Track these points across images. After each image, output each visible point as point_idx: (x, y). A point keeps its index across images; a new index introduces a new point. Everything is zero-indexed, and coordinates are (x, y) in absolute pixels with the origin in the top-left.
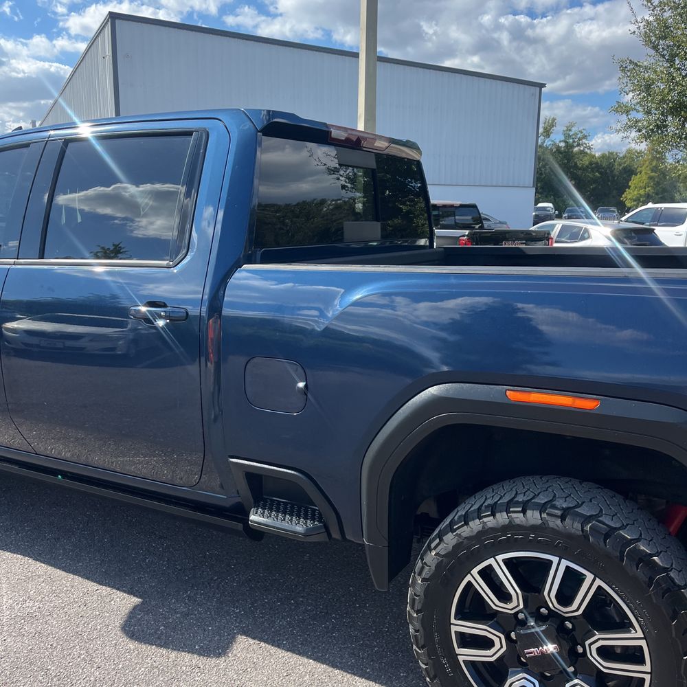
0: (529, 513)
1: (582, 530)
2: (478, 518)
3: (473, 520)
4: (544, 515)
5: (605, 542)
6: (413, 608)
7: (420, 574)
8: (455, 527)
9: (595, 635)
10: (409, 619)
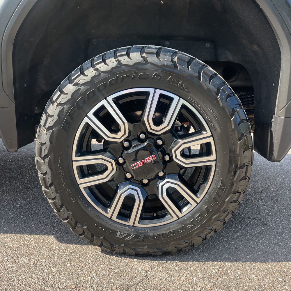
0: (132, 55)
1: (172, 61)
2: (92, 67)
3: (88, 69)
4: (144, 55)
5: (188, 68)
6: (40, 156)
7: (44, 126)
8: (72, 78)
9: (179, 142)
10: (38, 166)
